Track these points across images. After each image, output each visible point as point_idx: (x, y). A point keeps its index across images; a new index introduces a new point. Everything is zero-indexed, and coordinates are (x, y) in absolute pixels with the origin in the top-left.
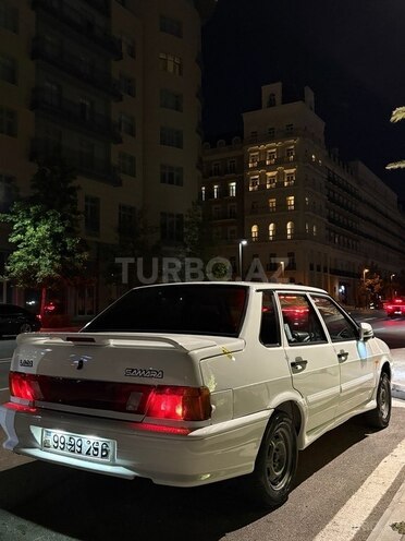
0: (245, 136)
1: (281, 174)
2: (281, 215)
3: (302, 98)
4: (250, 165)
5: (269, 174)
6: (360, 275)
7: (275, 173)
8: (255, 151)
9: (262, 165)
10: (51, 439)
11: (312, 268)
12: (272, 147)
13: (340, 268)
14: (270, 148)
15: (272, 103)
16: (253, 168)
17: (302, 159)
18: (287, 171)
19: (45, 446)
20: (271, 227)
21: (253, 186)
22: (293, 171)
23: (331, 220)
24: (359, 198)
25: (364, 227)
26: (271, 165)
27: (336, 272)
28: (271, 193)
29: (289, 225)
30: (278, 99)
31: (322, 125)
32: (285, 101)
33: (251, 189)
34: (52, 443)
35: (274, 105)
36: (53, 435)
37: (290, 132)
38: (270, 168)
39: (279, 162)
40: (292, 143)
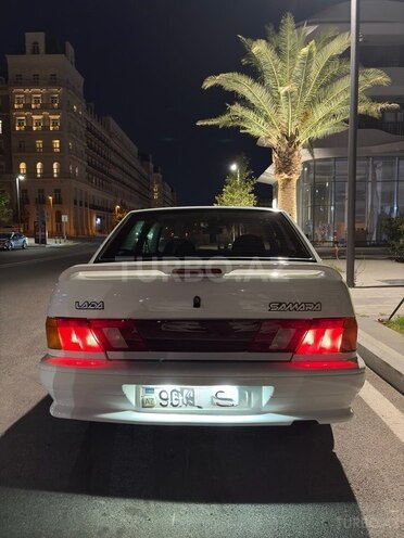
0: (10, 78)
1: (46, 119)
2: (48, 156)
3: (64, 52)
4: (16, 106)
5: (35, 117)
6: (113, 210)
7: (40, 117)
8: (20, 94)
9: (27, 107)
10: (155, 397)
11: (75, 204)
12: (38, 92)
13: (96, 204)
14: (35, 93)
15: (35, 51)
16: (19, 109)
17: (64, 108)
18: (52, 117)
19: (145, 406)
20: (39, 165)
21: (19, 126)
22: (57, 117)
23: (90, 164)
24: (111, 148)
25: (113, 172)
26: (36, 108)
27: (94, 207)
28: (37, 135)
29: (55, 165)
30: (42, 48)
31: (81, 80)
32: (48, 51)
33: (17, 128)
34: (157, 400)
35: (38, 53)
36: (157, 392)
37: (53, 81)
38: (36, 112)
39: (44, 107)
40: (56, 92)
